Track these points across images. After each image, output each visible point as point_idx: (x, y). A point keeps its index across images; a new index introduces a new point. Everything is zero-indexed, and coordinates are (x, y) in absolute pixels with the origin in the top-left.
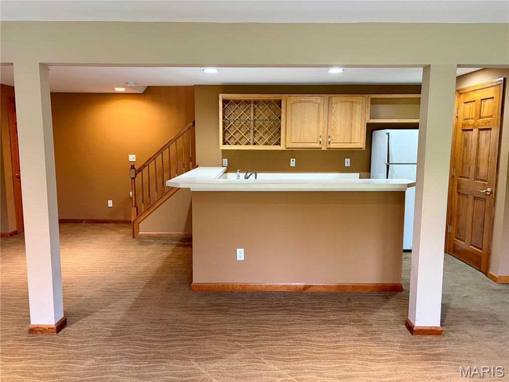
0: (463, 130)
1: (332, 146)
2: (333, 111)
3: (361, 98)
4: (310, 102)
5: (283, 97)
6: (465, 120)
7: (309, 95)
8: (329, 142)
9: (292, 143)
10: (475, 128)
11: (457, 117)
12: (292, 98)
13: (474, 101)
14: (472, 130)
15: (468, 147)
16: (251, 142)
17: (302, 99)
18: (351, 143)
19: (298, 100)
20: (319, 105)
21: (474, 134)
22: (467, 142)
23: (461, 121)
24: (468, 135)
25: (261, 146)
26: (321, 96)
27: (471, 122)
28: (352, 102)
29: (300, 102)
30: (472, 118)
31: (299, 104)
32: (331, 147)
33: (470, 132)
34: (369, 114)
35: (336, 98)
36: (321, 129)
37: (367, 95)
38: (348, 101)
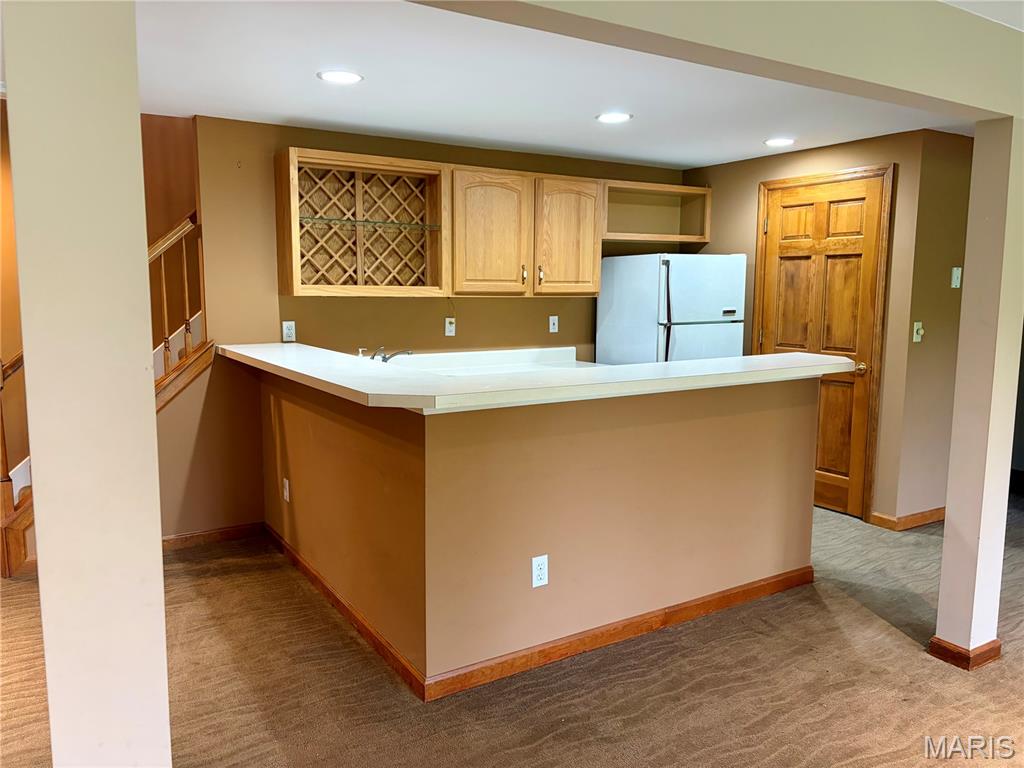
0: (781, 258)
1: (545, 288)
2: (546, 211)
3: (594, 186)
4: (503, 186)
5: (445, 169)
6: (786, 238)
7: (497, 170)
8: (540, 280)
9: (468, 280)
10: (816, 254)
11: (766, 233)
12: (465, 175)
13: (812, 204)
14: (808, 258)
15: (799, 290)
16: (360, 277)
17: (485, 179)
18: (577, 282)
19: (478, 179)
20: (520, 194)
21: (816, 265)
22: (795, 279)
23: (776, 240)
24: (798, 268)
25: (383, 286)
26: (522, 176)
27: (806, 243)
28: (579, 193)
29: (483, 184)
30: (807, 236)
31: (480, 191)
32: (544, 290)
33: (803, 262)
34: (606, 221)
35: (550, 182)
36: (524, 252)
37: (602, 181)
38: (571, 191)
